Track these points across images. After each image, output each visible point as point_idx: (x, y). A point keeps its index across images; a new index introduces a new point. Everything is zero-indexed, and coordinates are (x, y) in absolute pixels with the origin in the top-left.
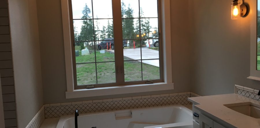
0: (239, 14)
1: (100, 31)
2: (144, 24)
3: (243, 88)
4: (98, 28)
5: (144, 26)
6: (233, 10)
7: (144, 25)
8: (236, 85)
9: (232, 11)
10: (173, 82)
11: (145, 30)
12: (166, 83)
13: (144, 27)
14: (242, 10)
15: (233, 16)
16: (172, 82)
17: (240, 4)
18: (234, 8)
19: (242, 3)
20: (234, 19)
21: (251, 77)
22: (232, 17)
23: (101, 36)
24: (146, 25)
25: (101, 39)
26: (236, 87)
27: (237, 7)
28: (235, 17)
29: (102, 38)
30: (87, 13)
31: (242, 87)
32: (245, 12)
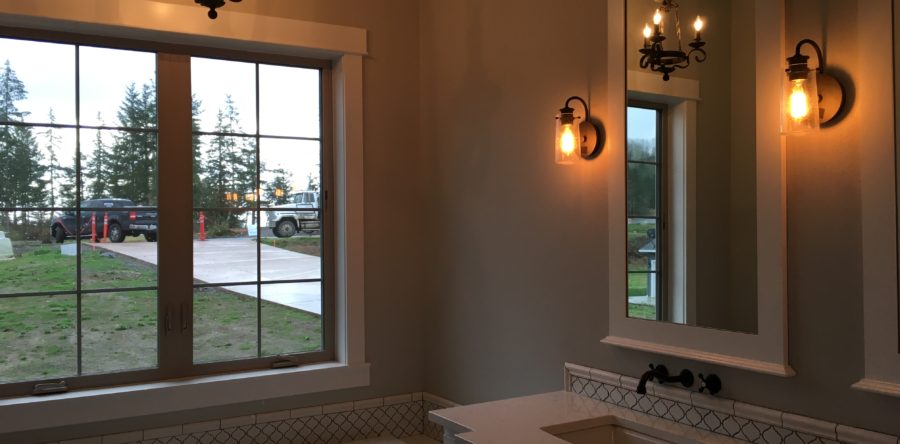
0: (576, 151)
1: (59, 168)
2: (238, 155)
3: (590, 373)
4: (53, 158)
5: (239, 161)
6: (560, 137)
7: (239, 158)
8: (567, 365)
9: (557, 139)
10: (366, 361)
11: (242, 176)
12: (343, 363)
13: (237, 165)
14: (585, 139)
15: (561, 153)
16: (364, 359)
17: (580, 121)
18: (562, 130)
19: (583, 117)
20: (564, 163)
21: (610, 340)
22: (557, 158)
23: (67, 188)
24: (245, 157)
25: (66, 199)
26: (568, 370)
27: (571, 128)
28: (567, 158)
29: (69, 196)
30: (8, 98)
31: (587, 369)
32: (592, 144)
